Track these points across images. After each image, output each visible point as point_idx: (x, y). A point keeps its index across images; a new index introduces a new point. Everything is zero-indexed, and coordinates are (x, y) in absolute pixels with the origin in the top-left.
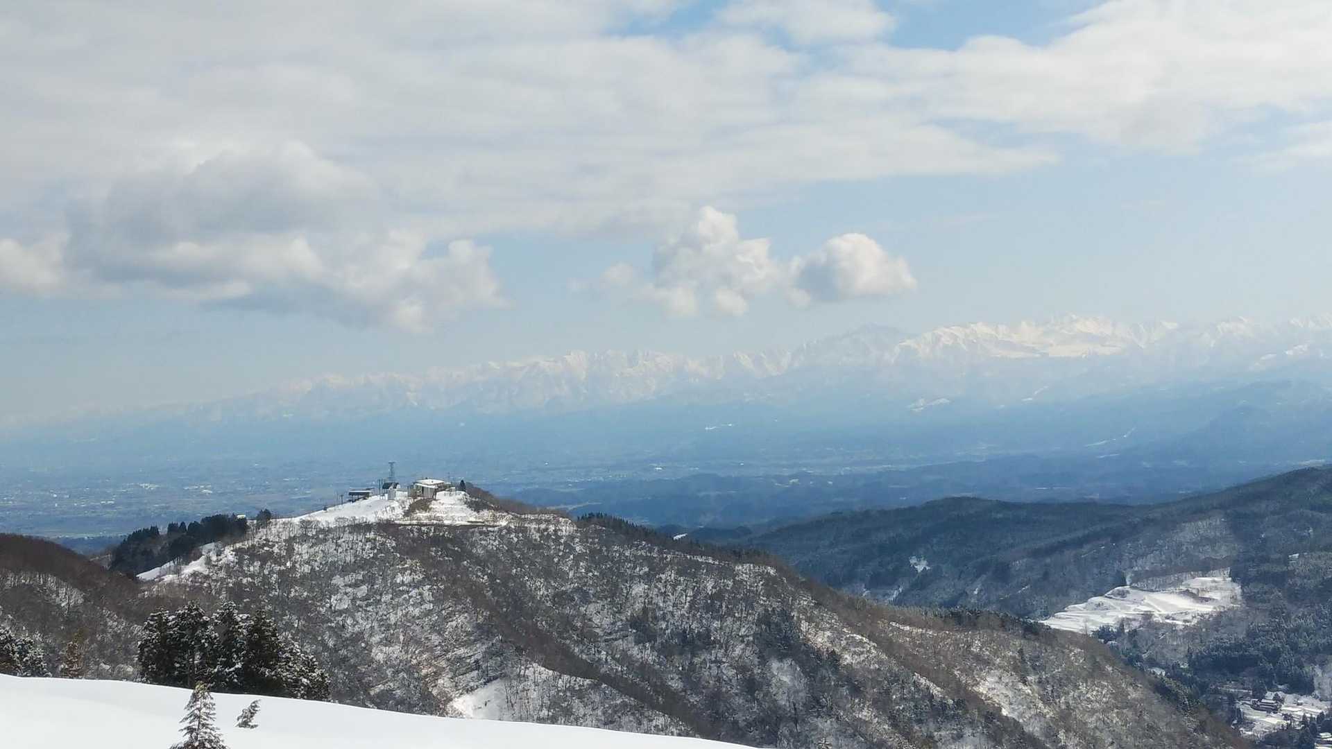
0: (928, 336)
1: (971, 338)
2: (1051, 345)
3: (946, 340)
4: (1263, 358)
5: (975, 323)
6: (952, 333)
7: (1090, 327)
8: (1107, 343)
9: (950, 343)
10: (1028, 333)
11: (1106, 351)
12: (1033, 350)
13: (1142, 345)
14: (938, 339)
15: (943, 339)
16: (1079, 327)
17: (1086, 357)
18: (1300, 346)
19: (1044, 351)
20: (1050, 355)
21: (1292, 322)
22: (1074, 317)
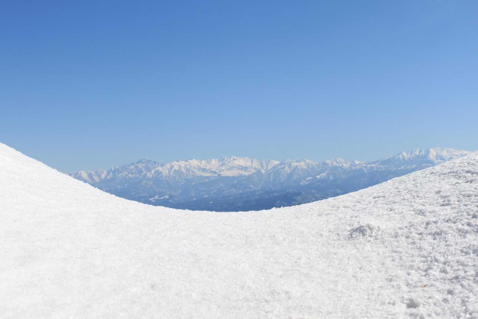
0: (168, 166)
1: (188, 167)
2: (223, 170)
3: (176, 168)
4: (307, 179)
5: (191, 159)
6: (179, 164)
7: (241, 162)
8: (248, 170)
9: (177, 169)
10: (214, 164)
11: (246, 173)
12: (215, 173)
13: (263, 171)
14: (172, 167)
15: (175, 167)
16: (237, 163)
17: (237, 176)
18: (323, 174)
19: (219, 173)
20: (222, 175)
21: (327, 162)
22: (235, 158)
